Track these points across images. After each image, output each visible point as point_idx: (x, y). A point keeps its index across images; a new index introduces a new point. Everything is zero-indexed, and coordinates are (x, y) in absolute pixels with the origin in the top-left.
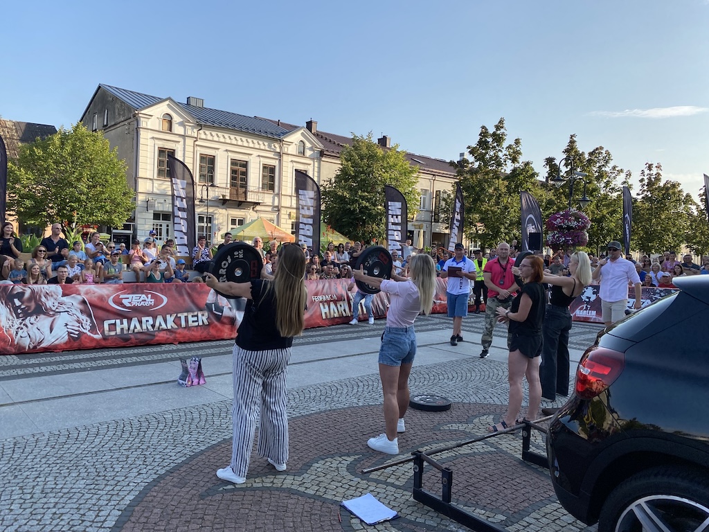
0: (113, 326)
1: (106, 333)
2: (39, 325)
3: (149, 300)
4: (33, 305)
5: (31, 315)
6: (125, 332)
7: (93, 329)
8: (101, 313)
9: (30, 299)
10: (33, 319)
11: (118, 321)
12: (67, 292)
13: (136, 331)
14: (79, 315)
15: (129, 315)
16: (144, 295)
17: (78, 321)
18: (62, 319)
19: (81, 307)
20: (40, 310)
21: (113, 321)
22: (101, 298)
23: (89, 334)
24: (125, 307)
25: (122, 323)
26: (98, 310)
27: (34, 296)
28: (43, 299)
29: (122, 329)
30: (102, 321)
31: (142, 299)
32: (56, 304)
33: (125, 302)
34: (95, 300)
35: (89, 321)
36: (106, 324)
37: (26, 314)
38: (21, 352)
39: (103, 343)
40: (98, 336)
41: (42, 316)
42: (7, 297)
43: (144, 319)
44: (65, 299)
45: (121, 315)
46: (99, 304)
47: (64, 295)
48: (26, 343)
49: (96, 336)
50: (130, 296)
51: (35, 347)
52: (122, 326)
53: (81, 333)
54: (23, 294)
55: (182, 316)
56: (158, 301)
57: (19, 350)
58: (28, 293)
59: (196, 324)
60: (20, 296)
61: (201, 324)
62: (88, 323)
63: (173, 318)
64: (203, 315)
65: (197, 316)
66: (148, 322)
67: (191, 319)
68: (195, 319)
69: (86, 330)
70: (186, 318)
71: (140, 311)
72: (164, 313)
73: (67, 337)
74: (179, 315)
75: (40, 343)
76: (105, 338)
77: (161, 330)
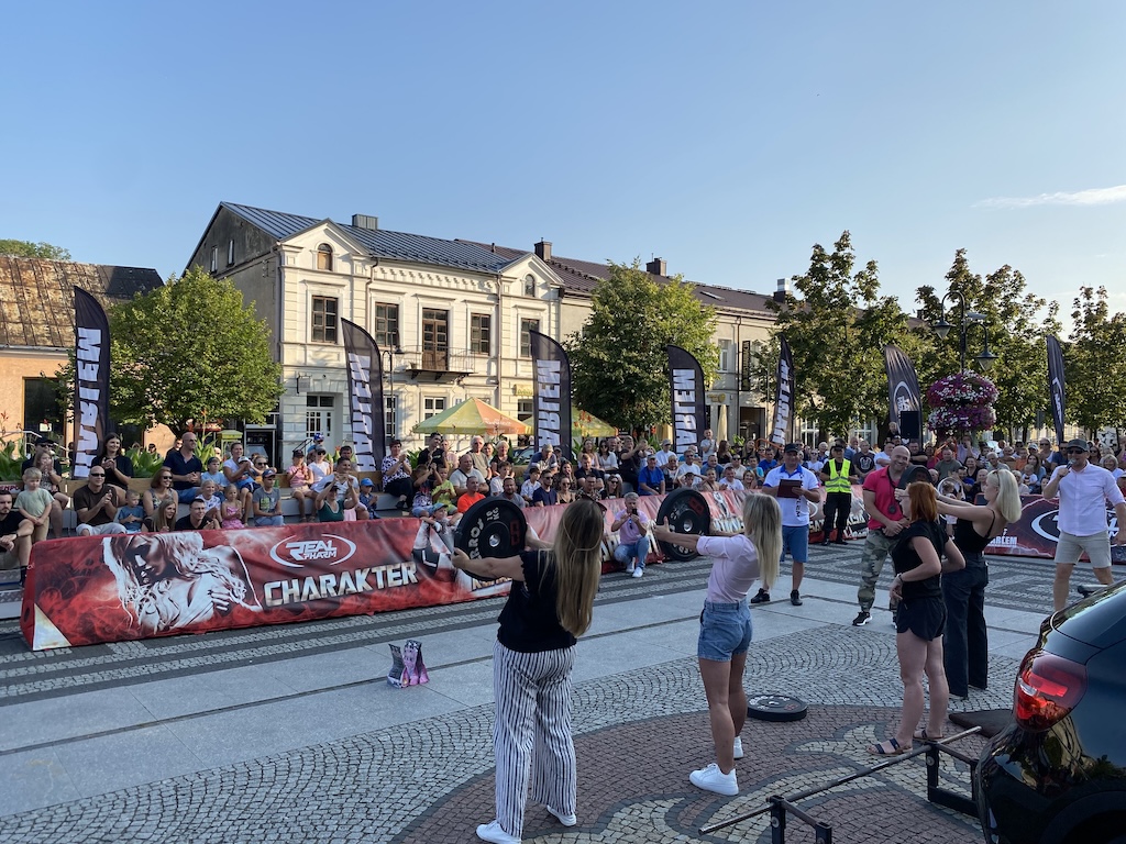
0: (278, 591)
1: (268, 602)
2: (171, 594)
3: (330, 548)
4: (162, 564)
5: (160, 579)
6: (296, 600)
7: (249, 598)
8: (260, 573)
9: (157, 556)
10: (162, 585)
11: (285, 584)
12: (210, 542)
13: (311, 597)
14: (229, 576)
15: (301, 573)
16: (321, 542)
17: (228, 586)
18: (205, 583)
19: (231, 564)
20: (173, 571)
21: (277, 584)
22: (260, 549)
23: (243, 604)
24: (295, 561)
25: (291, 586)
26: (253, 568)
27: (163, 550)
28: (177, 554)
29: (291, 596)
30: (261, 584)
31: (318, 548)
32: (195, 561)
33: (295, 554)
34: (250, 552)
35: (243, 585)
36: (268, 589)
37: (154, 578)
38: (146, 636)
39: (265, 618)
40: (257, 608)
41: (176, 581)
42: (125, 552)
43: (323, 579)
44: (207, 553)
45: (288, 574)
46: (257, 558)
47: (206, 547)
48: (154, 622)
49: (253, 608)
50: (301, 544)
51: (167, 628)
52: (291, 589)
53: (232, 605)
54: (147, 547)
55: (379, 571)
56: (343, 549)
57: (144, 633)
58: (154, 549)
59: (399, 582)
60: (144, 550)
61: (406, 582)
62: (242, 588)
63: (364, 575)
64: (409, 568)
65: (400, 570)
66: (328, 582)
67: (391, 575)
68: (398, 574)
69: (239, 599)
70: (385, 574)
71: (317, 567)
72: (354, 565)
73: (212, 611)
74: (374, 570)
75: (174, 621)
76: (267, 610)
77: (347, 594)
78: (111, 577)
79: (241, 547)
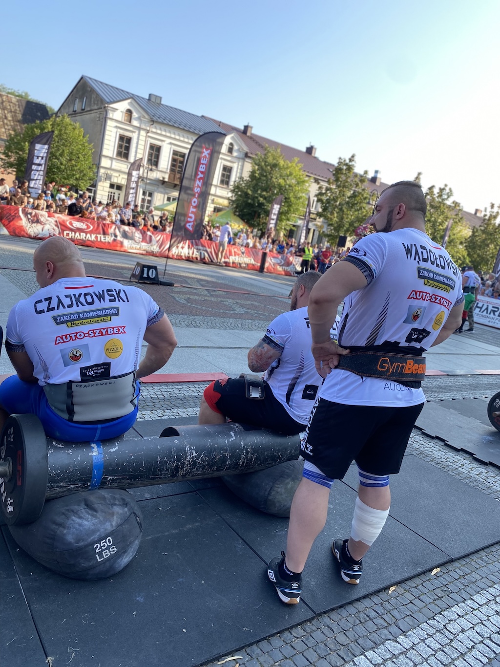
0: (68, 235)
1: (65, 236)
2: (38, 228)
3: (85, 226)
4: (35, 219)
5: (34, 223)
6: (73, 238)
7: (59, 233)
8: (63, 228)
9: (34, 216)
10: (35, 224)
11: (70, 233)
13: (78, 238)
14: (54, 226)
17: (54, 229)
18: (47, 227)
19: (55, 223)
20: (38, 221)
21: (68, 232)
22: (64, 221)
23: (58, 235)
24: (73, 227)
25: (72, 234)
26: (63, 226)
27: (36, 215)
28: (40, 217)
29: (72, 236)
30: (63, 231)
32: (45, 220)
33: (74, 225)
34: (61, 221)
36: (65, 233)
37: (33, 222)
38: (30, 237)
41: (39, 224)
42: (26, 214)
44: (49, 219)
45: (72, 230)
46: (63, 223)
47: (49, 217)
48: (32, 234)
49: (60, 237)
50: (76, 223)
51: (35, 237)
52: (72, 235)
53: (54, 235)
56: (88, 227)
58: (33, 214)
59: (105, 241)
60: (31, 214)
62: (58, 231)
63: (94, 236)
66: (83, 235)
67: (102, 238)
69: (57, 233)
70: (100, 237)
71: (80, 230)
72: (91, 232)
73: (48, 235)
74: (97, 235)
75: (37, 235)
77: (88, 240)
78: (21, 219)
79: (59, 219)
